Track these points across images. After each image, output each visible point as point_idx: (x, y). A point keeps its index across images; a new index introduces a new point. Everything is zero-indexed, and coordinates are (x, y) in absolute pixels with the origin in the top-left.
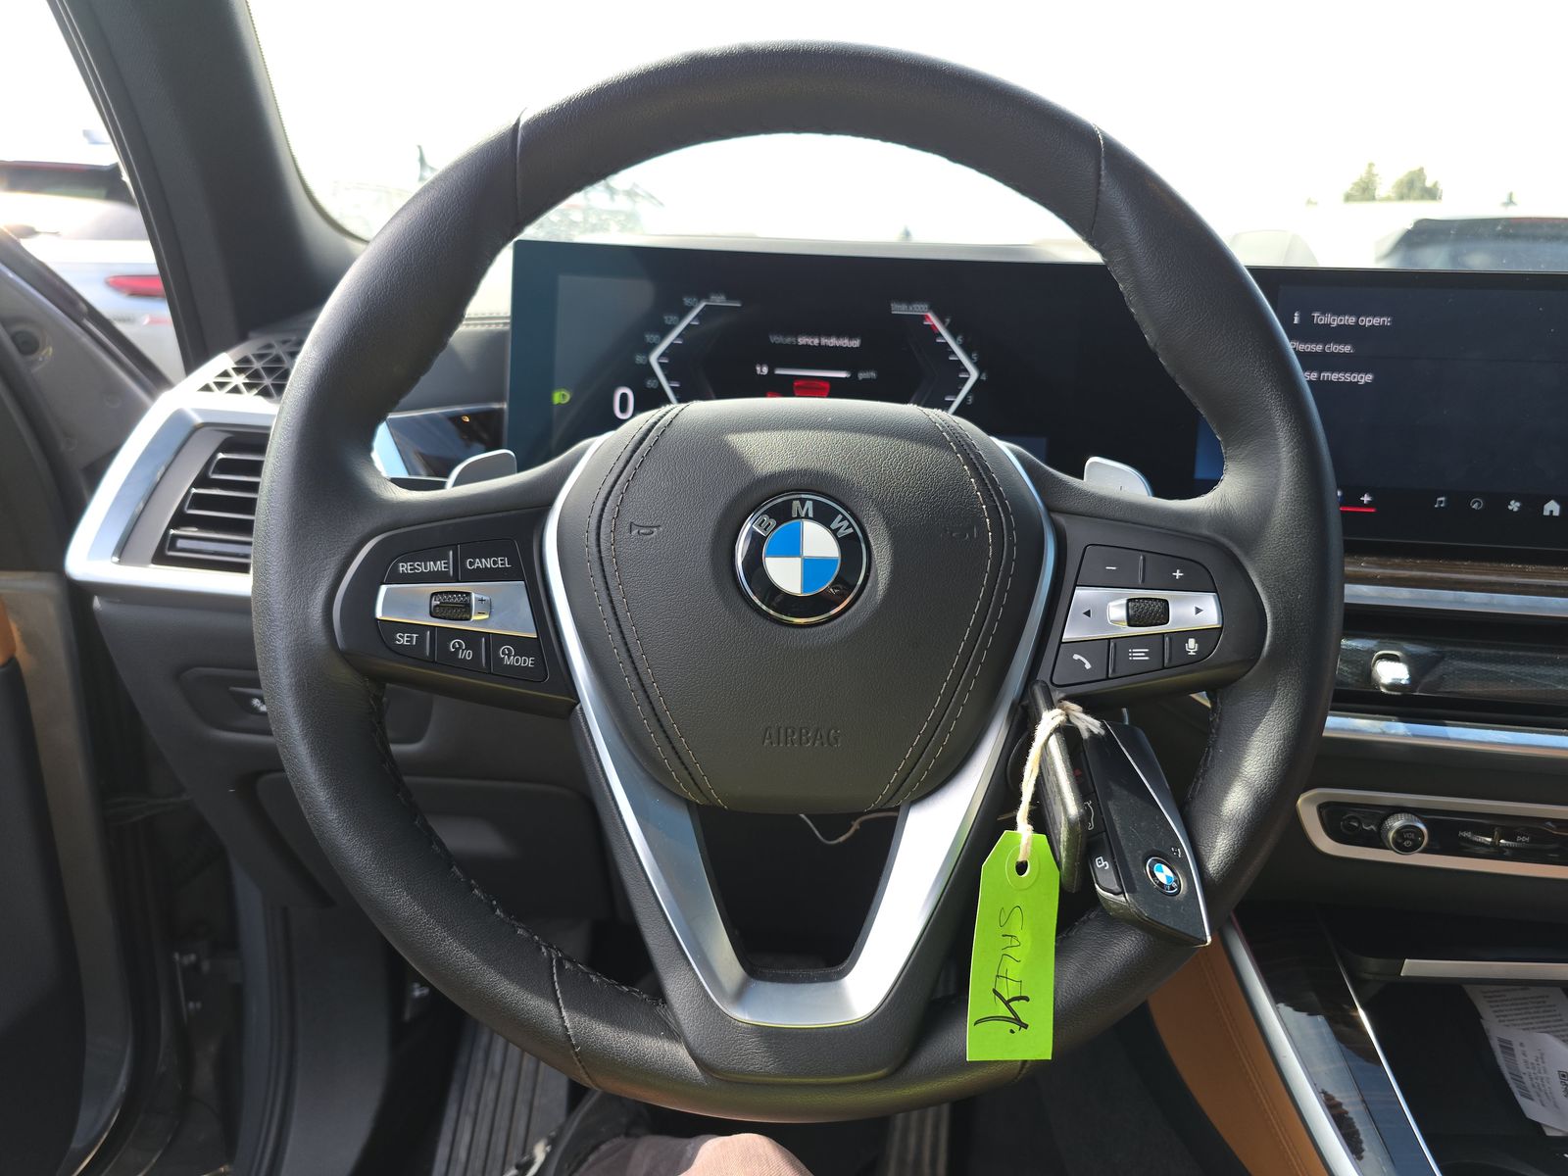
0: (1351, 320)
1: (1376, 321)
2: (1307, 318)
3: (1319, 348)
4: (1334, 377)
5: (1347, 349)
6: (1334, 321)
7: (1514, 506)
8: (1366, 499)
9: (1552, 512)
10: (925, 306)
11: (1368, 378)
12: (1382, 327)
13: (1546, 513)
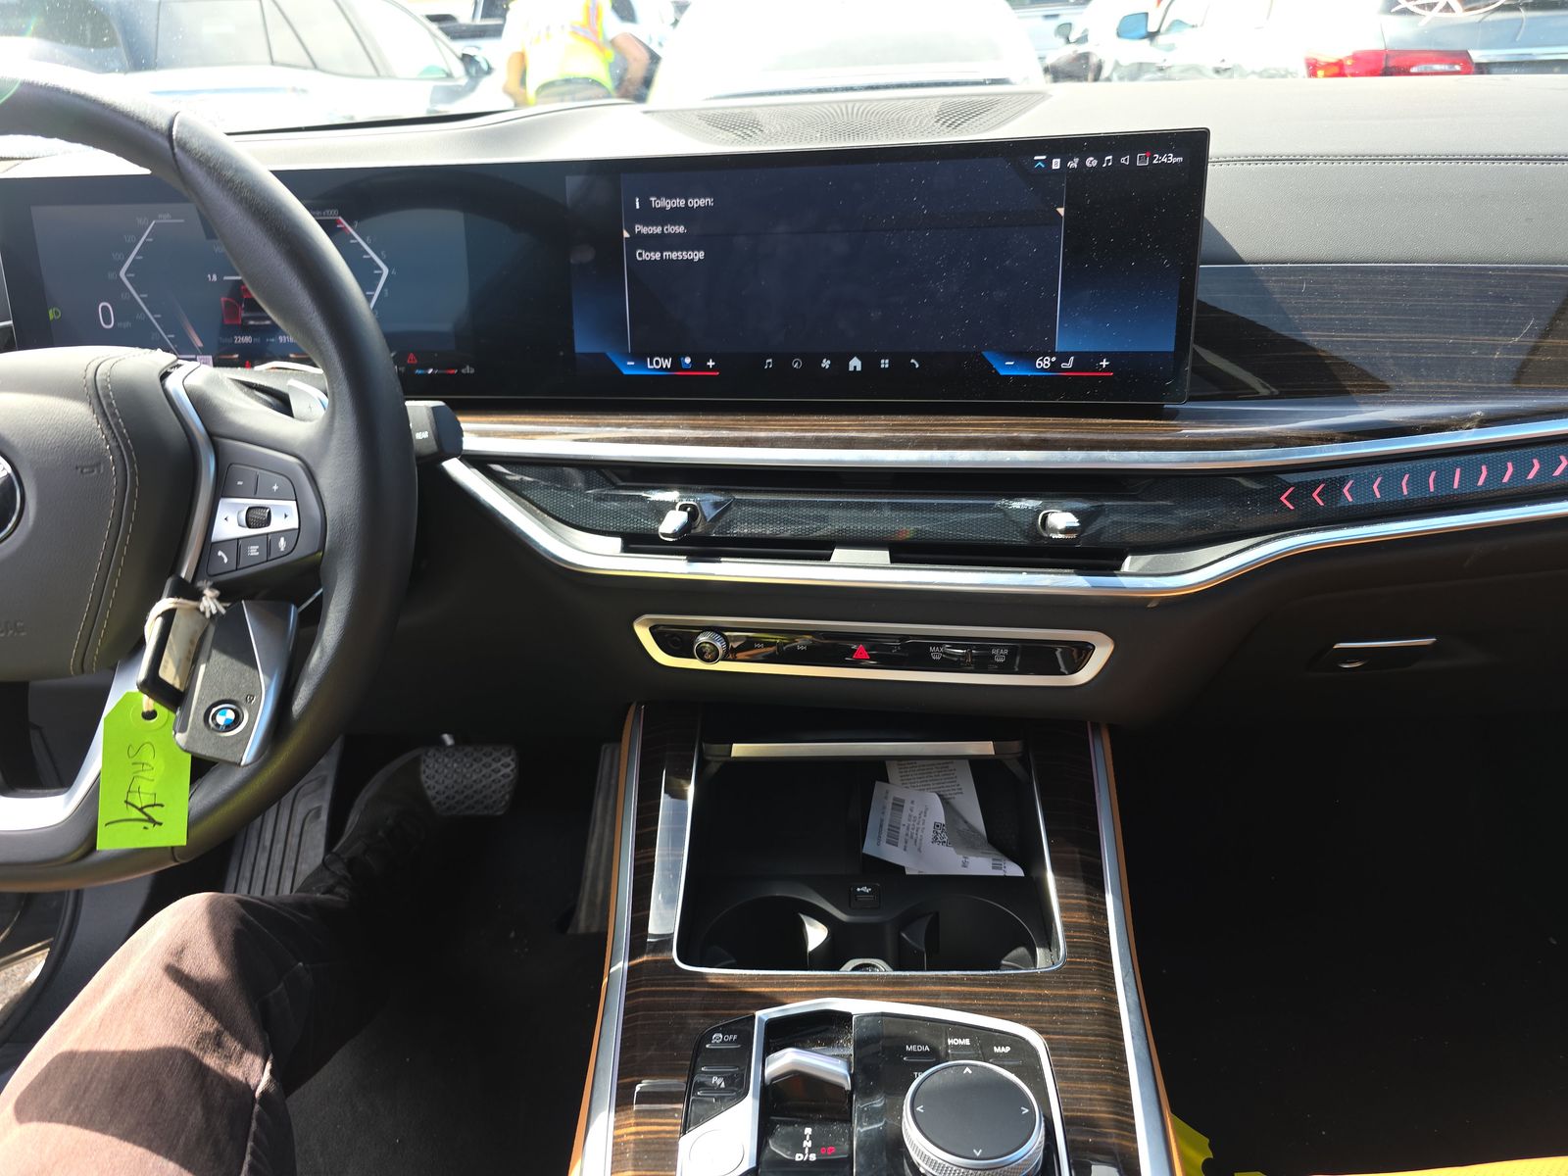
0: (681, 203)
1: (702, 202)
2: (646, 203)
3: (659, 230)
4: (674, 255)
5: (681, 229)
6: (667, 204)
7: (826, 364)
8: (711, 363)
9: (855, 367)
10: (335, 211)
11: (701, 255)
12: (707, 207)
13: (851, 369)
